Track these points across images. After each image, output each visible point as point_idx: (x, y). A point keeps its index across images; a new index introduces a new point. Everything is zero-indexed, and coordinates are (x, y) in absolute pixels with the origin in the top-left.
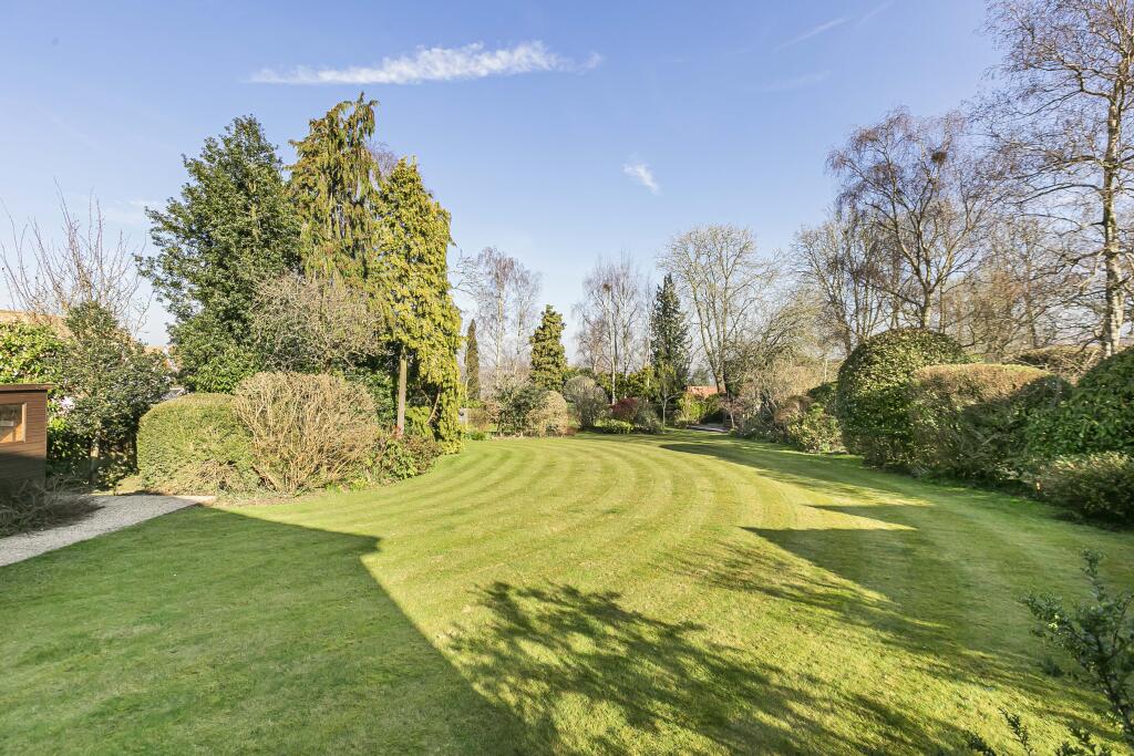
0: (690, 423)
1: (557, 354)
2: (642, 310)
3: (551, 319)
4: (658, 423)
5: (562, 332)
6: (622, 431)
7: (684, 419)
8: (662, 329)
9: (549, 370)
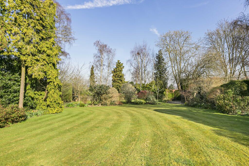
0: (168, 101)
1: (121, 77)
2: (151, 62)
3: (119, 65)
4: (155, 100)
5: (123, 69)
6: (141, 103)
7: (166, 99)
8: (158, 69)
9: (118, 82)
